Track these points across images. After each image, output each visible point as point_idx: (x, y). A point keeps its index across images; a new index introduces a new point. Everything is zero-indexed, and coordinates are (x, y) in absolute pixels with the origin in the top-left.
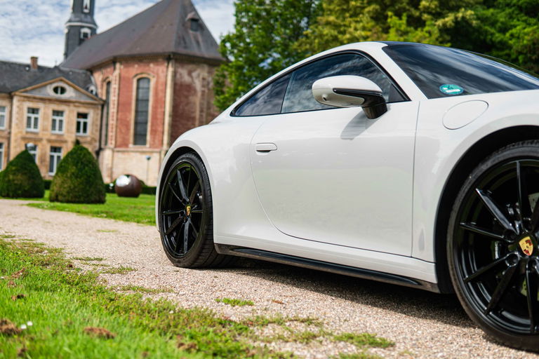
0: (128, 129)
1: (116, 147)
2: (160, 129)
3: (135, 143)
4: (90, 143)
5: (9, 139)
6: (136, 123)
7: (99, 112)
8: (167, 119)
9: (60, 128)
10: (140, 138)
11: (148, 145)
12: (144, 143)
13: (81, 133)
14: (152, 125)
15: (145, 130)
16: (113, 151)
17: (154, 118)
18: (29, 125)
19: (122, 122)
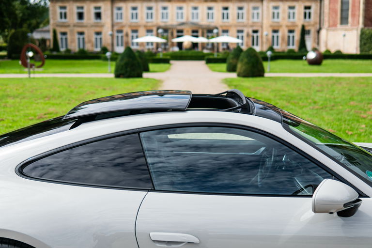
0: (336, 15)
1: (329, 26)
2: (357, 13)
3: (342, 23)
4: (313, 25)
5: (262, 27)
6: (342, 10)
7: (319, 4)
8: (362, 7)
9: (294, 17)
10: (344, 20)
11: (349, 25)
12: (347, 23)
13: (307, 19)
14: (352, 11)
15: (348, 15)
16: (327, 30)
17: (354, 6)
18: (274, 17)
19: (332, 10)
